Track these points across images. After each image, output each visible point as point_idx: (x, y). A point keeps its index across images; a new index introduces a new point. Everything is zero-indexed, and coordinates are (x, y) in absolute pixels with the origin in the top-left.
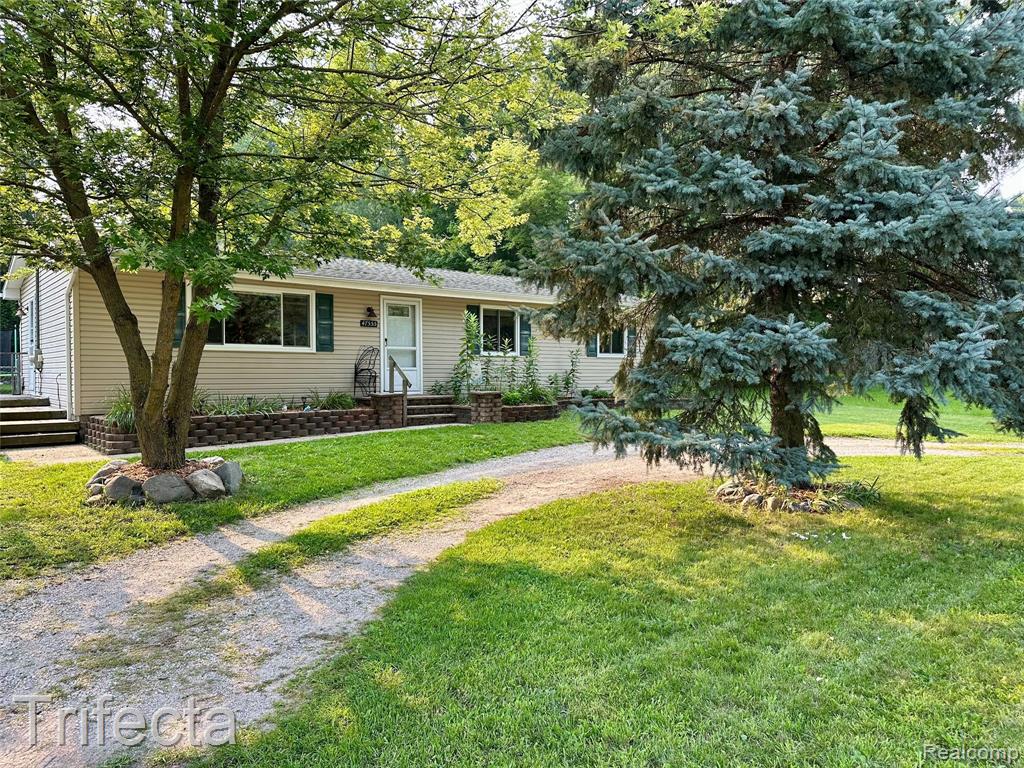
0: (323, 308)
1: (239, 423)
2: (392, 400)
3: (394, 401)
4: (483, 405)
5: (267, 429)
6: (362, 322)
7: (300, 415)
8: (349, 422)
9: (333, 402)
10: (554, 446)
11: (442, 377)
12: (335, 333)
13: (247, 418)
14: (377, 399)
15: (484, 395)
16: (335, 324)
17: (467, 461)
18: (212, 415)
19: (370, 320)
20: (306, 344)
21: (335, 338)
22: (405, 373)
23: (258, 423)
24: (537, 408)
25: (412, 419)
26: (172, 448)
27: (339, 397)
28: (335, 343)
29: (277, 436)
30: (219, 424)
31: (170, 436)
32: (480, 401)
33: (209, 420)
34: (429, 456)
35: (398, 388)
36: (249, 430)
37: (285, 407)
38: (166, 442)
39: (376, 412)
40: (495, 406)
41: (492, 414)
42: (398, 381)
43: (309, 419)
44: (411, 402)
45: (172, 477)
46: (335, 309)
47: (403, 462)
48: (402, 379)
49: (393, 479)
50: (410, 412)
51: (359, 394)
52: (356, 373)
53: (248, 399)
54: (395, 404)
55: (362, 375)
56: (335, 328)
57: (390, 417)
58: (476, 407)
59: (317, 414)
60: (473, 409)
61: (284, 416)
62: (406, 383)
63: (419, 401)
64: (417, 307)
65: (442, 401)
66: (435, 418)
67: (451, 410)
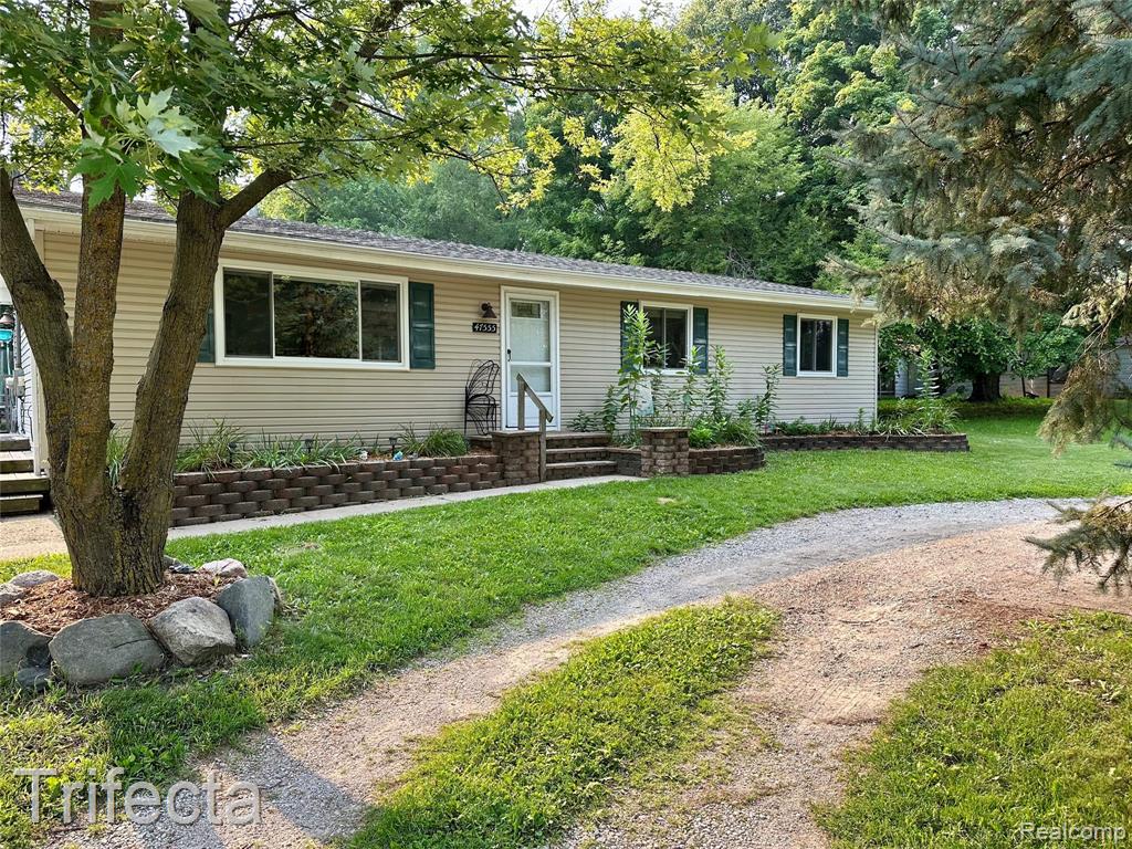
0: (418, 303)
1: (291, 480)
2: (522, 441)
3: (528, 443)
4: (662, 448)
5: (337, 488)
6: (475, 324)
7: (388, 467)
8: (460, 476)
9: (438, 444)
10: (794, 518)
11: (589, 404)
12: (436, 342)
13: (305, 473)
14: (502, 440)
15: (664, 432)
16: (436, 328)
17: (669, 551)
18: (248, 468)
19: (486, 322)
20: (396, 357)
21: (437, 349)
22: (541, 399)
23: (322, 480)
24: (737, 452)
25: (554, 469)
26: (132, 550)
27: (445, 438)
28: (437, 356)
29: (352, 499)
30: (260, 483)
31: (126, 526)
32: (656, 441)
33: (242, 477)
34: (605, 544)
35: (532, 423)
36: (308, 491)
37: (365, 454)
38: (118, 541)
39: (501, 460)
40: (680, 450)
41: (675, 462)
42: (532, 411)
43: (401, 471)
44: (550, 443)
45: (120, 622)
46: (436, 306)
47: (565, 556)
48: (538, 410)
49: (558, 594)
50: (552, 458)
51: (472, 431)
52: (468, 401)
53: (307, 441)
54: (528, 448)
55: (477, 404)
56: (437, 335)
57: (522, 468)
58: (650, 452)
59: (413, 464)
60: (645, 454)
61: (362, 468)
62: (545, 415)
63: (560, 443)
64: (552, 305)
65: (594, 442)
66: (585, 467)
67: (607, 455)
